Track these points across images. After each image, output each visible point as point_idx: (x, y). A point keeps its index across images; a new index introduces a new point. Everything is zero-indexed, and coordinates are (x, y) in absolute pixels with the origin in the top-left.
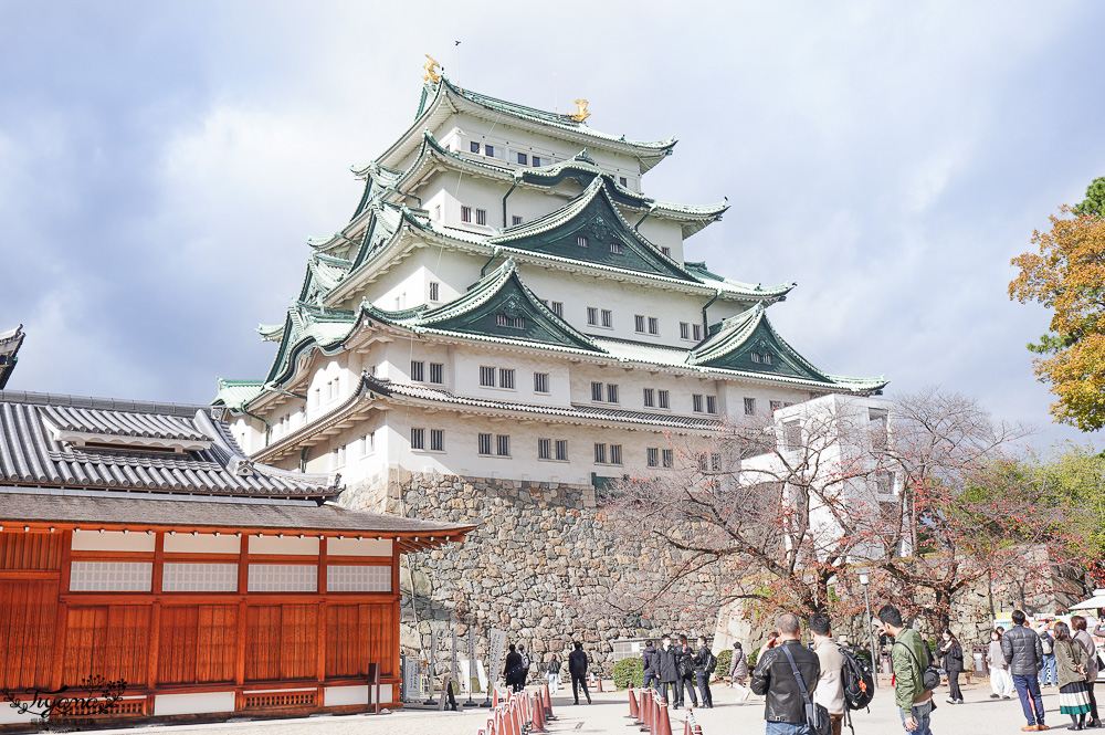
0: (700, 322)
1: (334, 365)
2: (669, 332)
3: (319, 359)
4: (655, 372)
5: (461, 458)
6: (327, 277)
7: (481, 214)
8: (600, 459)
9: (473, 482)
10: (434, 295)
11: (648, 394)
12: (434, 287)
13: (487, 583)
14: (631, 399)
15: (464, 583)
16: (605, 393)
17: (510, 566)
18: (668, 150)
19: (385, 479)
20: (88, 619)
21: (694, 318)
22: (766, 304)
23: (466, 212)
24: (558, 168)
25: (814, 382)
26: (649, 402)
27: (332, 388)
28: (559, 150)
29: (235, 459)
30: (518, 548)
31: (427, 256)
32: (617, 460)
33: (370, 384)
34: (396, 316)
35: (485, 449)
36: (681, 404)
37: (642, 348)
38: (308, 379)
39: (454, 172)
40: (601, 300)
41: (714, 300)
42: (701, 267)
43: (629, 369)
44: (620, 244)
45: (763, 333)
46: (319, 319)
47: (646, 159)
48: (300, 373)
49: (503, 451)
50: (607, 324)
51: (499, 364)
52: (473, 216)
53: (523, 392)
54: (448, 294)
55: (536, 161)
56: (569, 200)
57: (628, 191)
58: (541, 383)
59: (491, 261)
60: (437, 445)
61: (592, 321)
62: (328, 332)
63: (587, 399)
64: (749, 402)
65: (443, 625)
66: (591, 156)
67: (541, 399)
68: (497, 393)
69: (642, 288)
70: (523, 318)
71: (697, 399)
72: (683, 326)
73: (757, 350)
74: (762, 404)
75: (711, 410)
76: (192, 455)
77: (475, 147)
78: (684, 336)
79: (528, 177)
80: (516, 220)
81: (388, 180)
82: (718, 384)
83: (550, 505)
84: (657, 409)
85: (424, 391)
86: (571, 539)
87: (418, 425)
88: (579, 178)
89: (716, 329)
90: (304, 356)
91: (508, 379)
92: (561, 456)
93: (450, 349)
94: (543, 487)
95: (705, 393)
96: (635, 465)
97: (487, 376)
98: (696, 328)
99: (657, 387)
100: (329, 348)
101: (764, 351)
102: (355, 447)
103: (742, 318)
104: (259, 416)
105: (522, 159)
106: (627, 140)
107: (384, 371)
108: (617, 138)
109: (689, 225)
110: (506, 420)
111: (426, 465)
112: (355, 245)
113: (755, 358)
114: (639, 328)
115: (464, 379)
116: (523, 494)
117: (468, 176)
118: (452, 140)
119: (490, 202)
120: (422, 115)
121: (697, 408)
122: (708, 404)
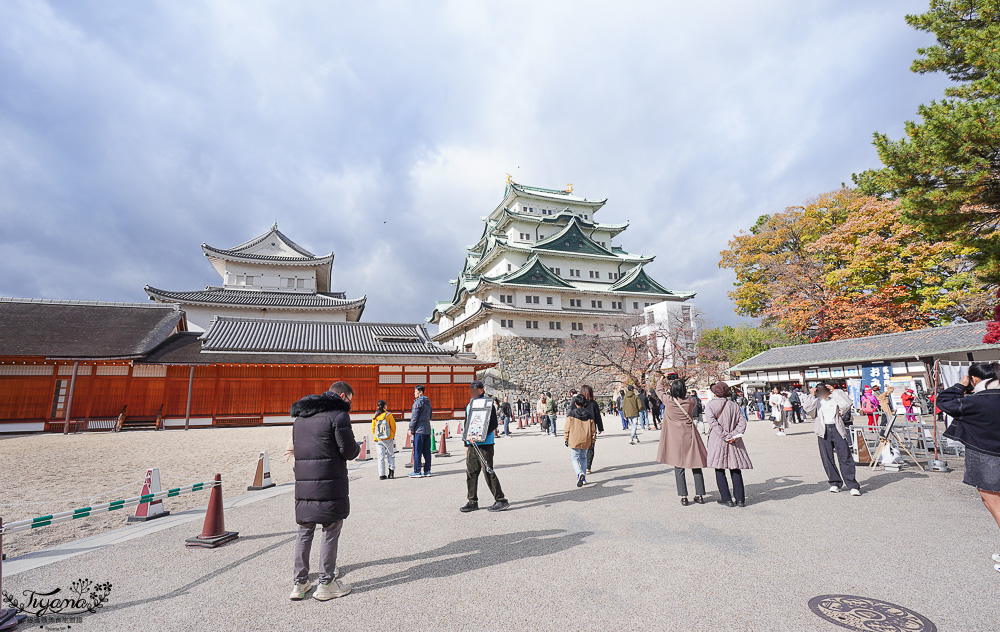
0: (617, 272)
1: (473, 297)
2: (604, 277)
3: (468, 296)
4: (596, 294)
5: (520, 330)
6: (473, 262)
7: (528, 236)
8: (574, 328)
9: (524, 339)
10: (509, 269)
11: (593, 303)
12: (509, 266)
13: (530, 376)
14: (586, 305)
15: (521, 376)
16: (576, 303)
17: (539, 369)
18: (604, 202)
19: (492, 339)
20: (385, 391)
21: (614, 270)
22: (644, 263)
23: (522, 235)
24: (557, 215)
25: (665, 295)
26: (594, 306)
27: (473, 306)
28: (559, 207)
29: (427, 342)
30: (542, 363)
31: (506, 254)
32: (581, 328)
33: (484, 305)
34: (494, 279)
35: (529, 327)
36: (607, 306)
37: (592, 285)
38: (465, 302)
39: (516, 220)
40: (575, 266)
41: (622, 263)
42: (619, 249)
43: (585, 294)
44: (583, 244)
45: (642, 275)
46: (468, 280)
47: (595, 207)
48: (462, 300)
49: (536, 327)
50: (578, 275)
51: (533, 295)
52: (525, 237)
53: (543, 304)
54: (514, 268)
55: (550, 213)
56: (563, 227)
57: (586, 222)
58: (549, 301)
59: (530, 255)
60: (511, 326)
61: (572, 275)
62: (471, 285)
63: (568, 306)
64: (636, 305)
65: (513, 391)
66: (571, 209)
67: (550, 307)
68: (533, 306)
69: (593, 260)
70: (542, 276)
71: (614, 304)
72: (610, 274)
73: (639, 283)
74: (641, 305)
75: (620, 307)
76: (415, 341)
77: (525, 209)
78: (610, 278)
79: (545, 220)
80: (542, 237)
81: (493, 224)
82: (623, 297)
83: (554, 347)
84: (597, 308)
85: (505, 306)
86: (562, 359)
87: (503, 319)
88: (566, 219)
89: (624, 274)
90: (463, 293)
91: (537, 300)
92: (558, 328)
93: (514, 290)
94: (551, 340)
95: (617, 301)
96: (588, 331)
97: (528, 299)
98: (616, 274)
99: (597, 300)
100: (471, 291)
101: (643, 283)
102: (482, 326)
103: (633, 270)
104: (451, 315)
105: (544, 212)
106: (588, 200)
107: (490, 299)
108: (582, 200)
109: (613, 233)
110: (536, 316)
111: (507, 333)
112: (482, 249)
113: (639, 286)
114: (591, 276)
115: (520, 301)
116: (544, 343)
117: (522, 222)
118: (516, 208)
119: (531, 230)
120: (506, 198)
121: (614, 307)
122: (618, 305)
